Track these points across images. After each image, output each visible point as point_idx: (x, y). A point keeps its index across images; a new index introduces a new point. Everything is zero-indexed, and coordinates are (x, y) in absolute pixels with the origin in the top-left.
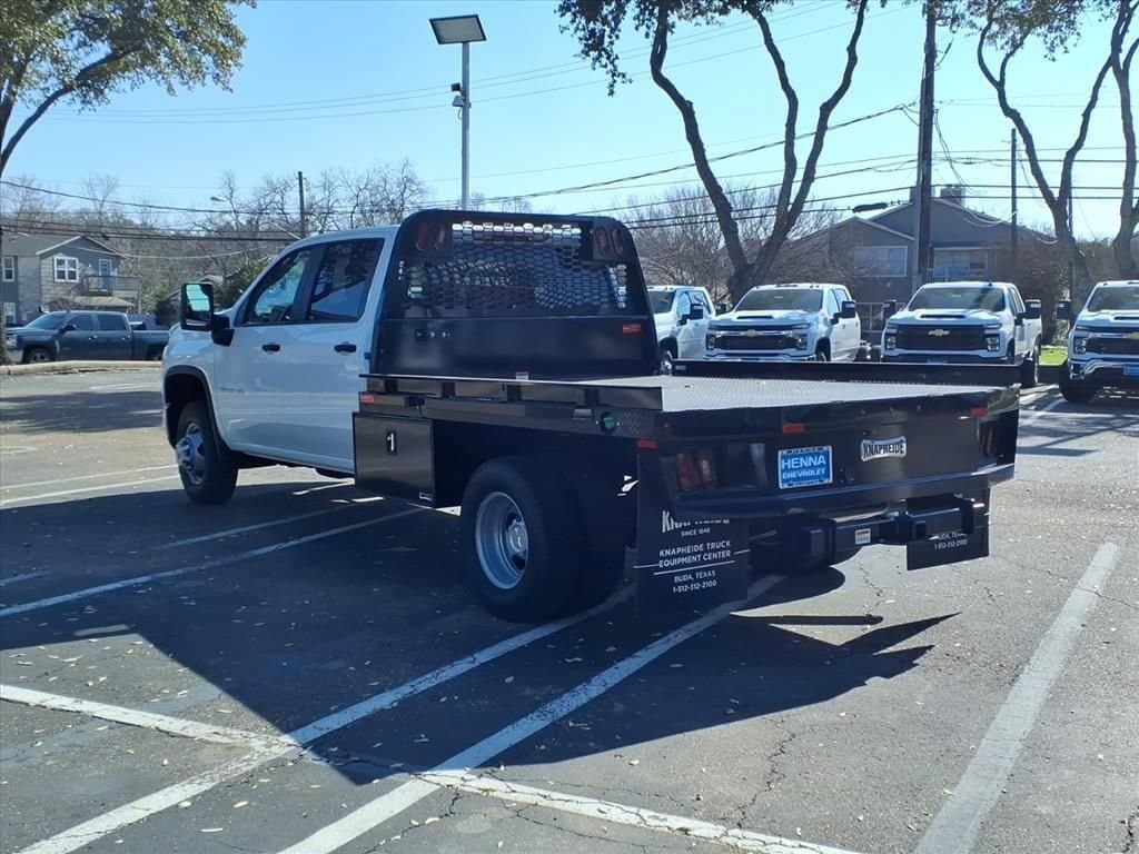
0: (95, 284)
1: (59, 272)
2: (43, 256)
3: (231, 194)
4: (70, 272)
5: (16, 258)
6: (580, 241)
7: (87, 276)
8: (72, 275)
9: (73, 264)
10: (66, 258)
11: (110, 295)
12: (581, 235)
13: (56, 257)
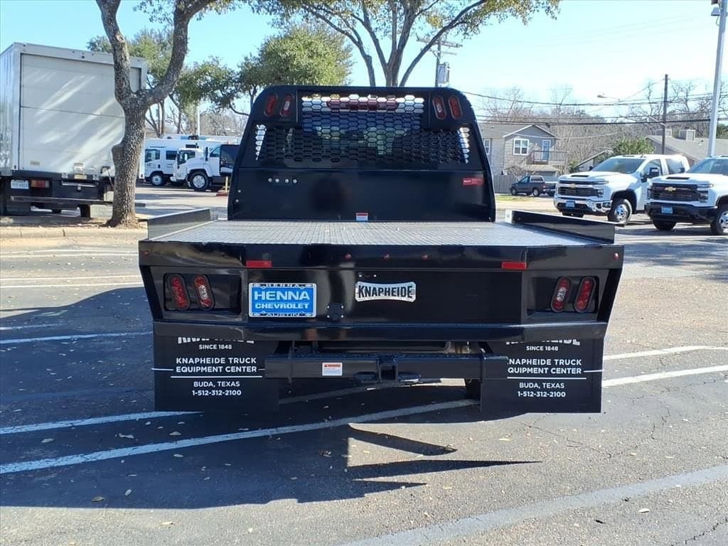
0: (539, 156)
1: (516, 148)
2: (507, 138)
3: (650, 93)
4: (523, 149)
5: (491, 139)
6: (423, 108)
7: (534, 151)
8: (524, 151)
9: (526, 143)
10: (521, 140)
11: (546, 163)
12: (423, 103)
13: (515, 139)
